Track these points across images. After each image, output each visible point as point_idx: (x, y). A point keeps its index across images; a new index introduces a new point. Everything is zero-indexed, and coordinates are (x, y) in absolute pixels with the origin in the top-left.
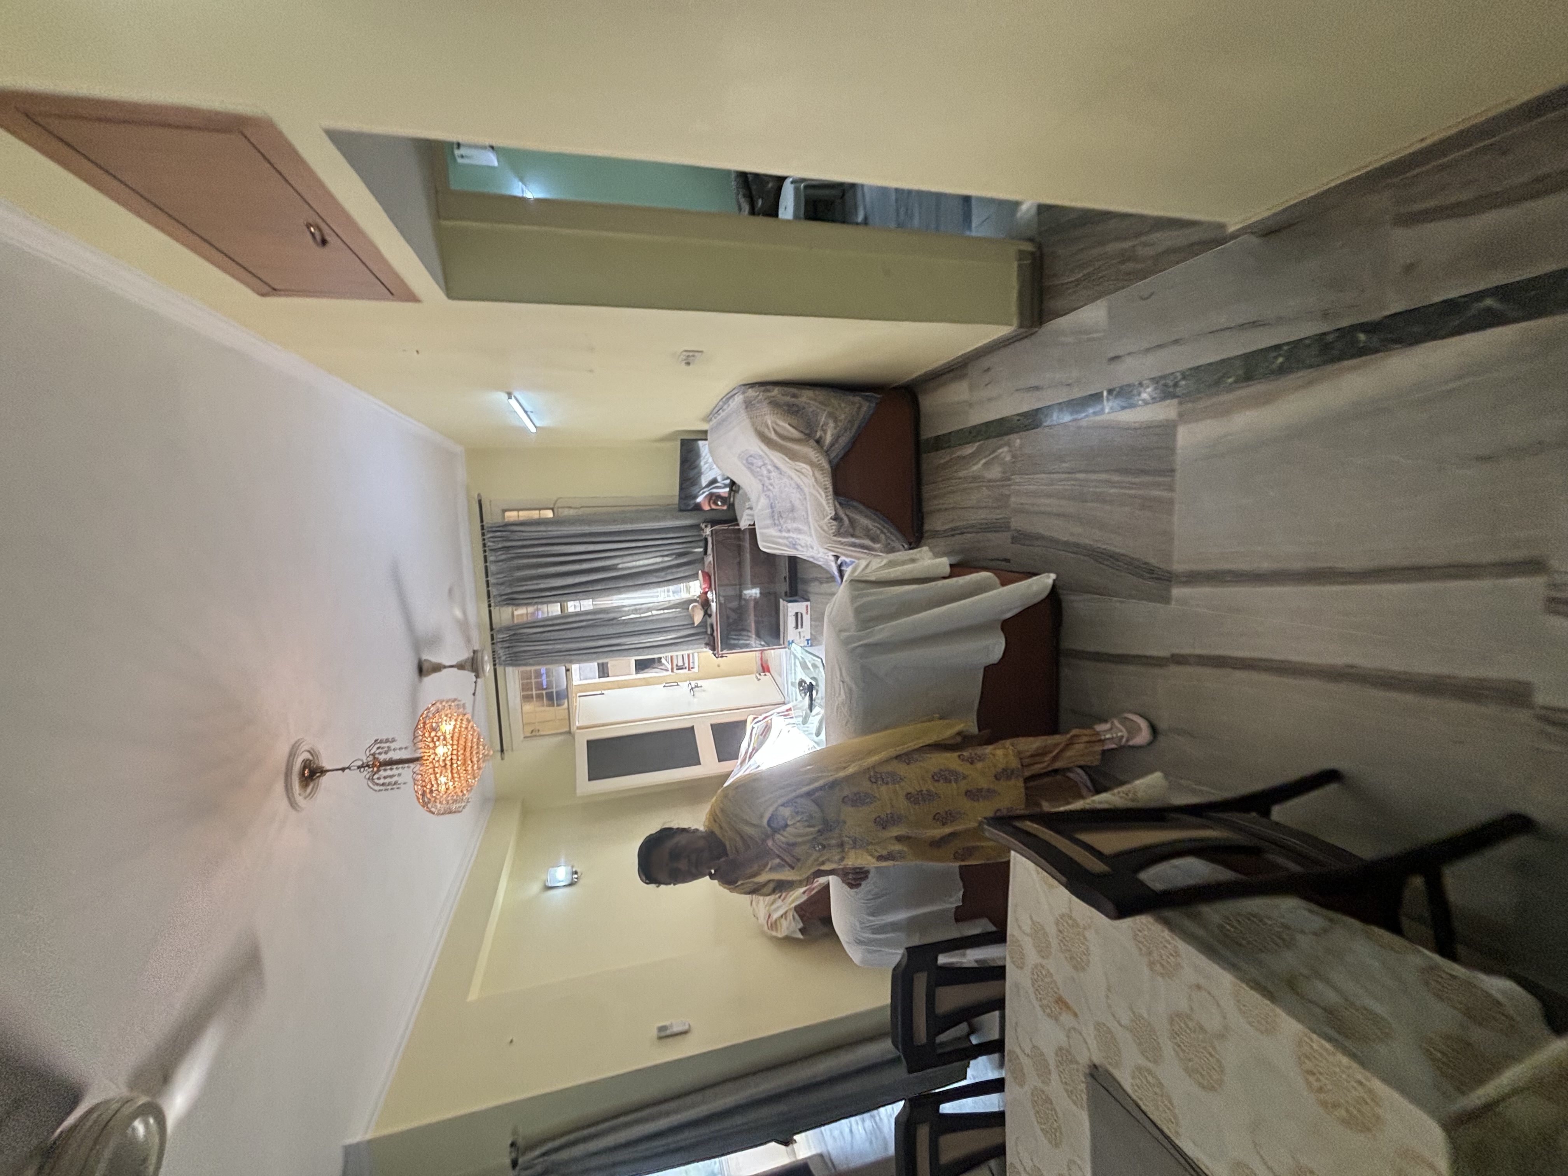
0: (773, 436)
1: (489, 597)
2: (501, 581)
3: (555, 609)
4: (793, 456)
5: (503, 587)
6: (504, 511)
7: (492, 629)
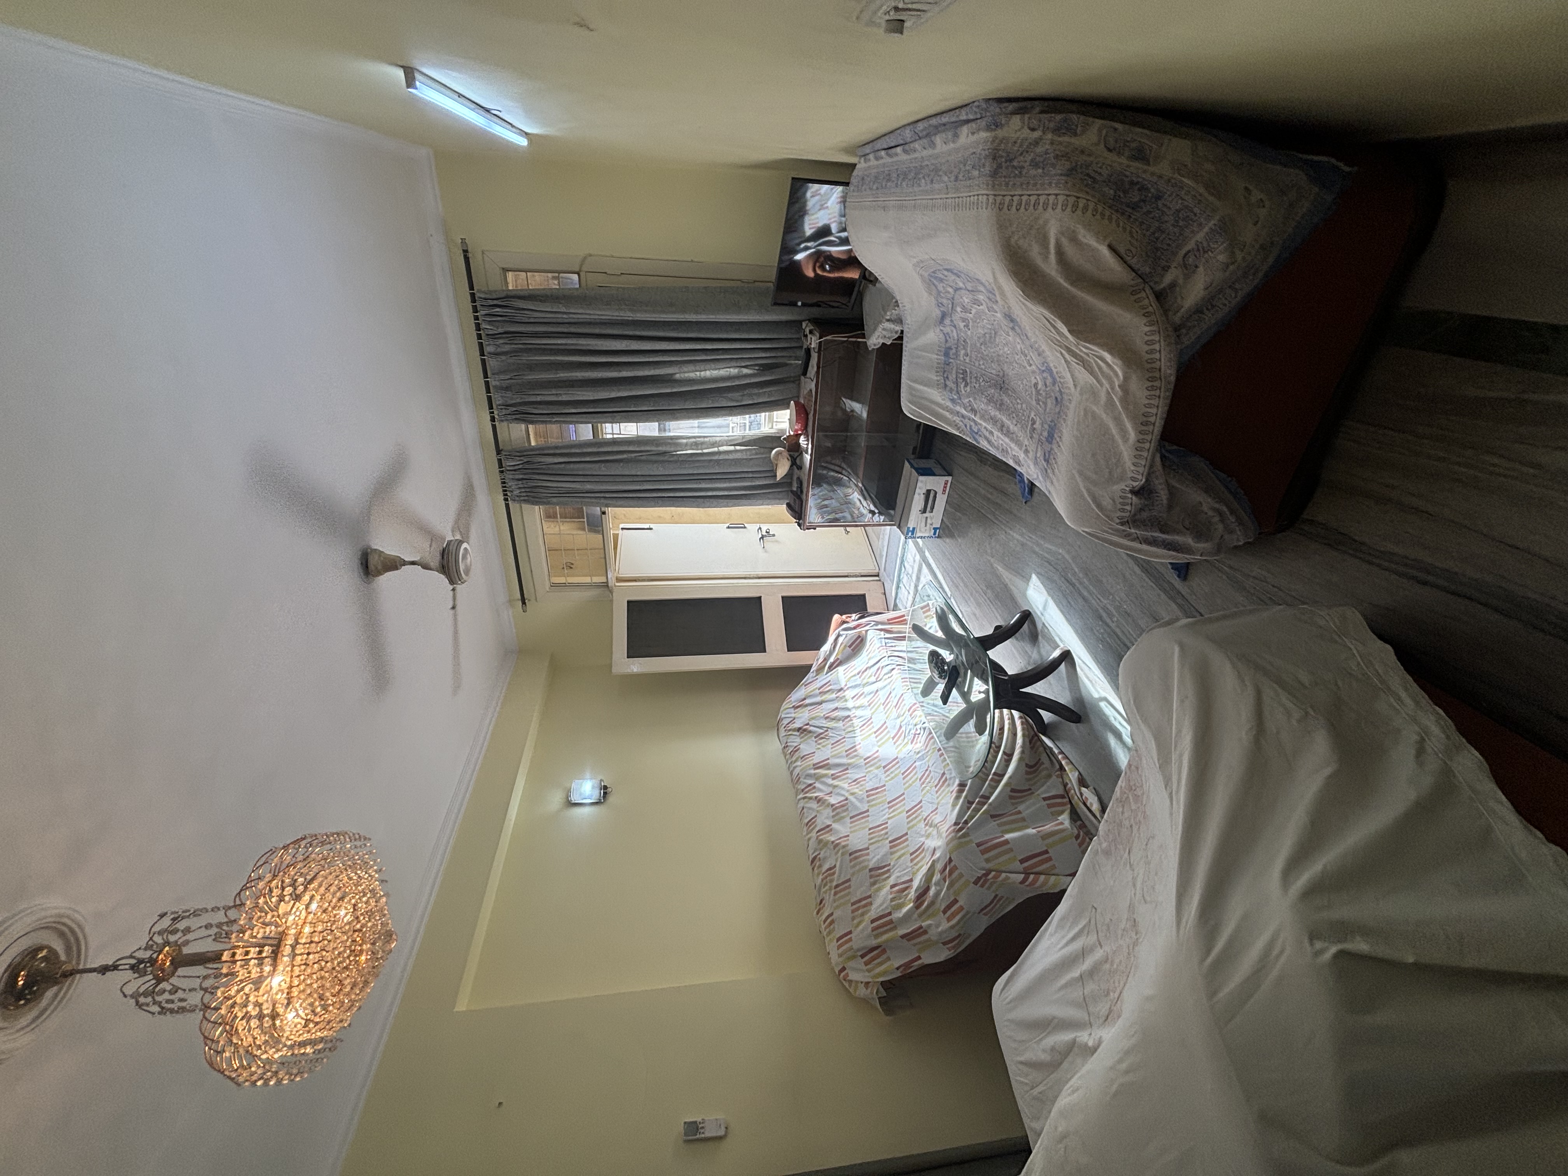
1: (490, 404)
3: (584, 432)
6: (504, 272)
7: (499, 451)
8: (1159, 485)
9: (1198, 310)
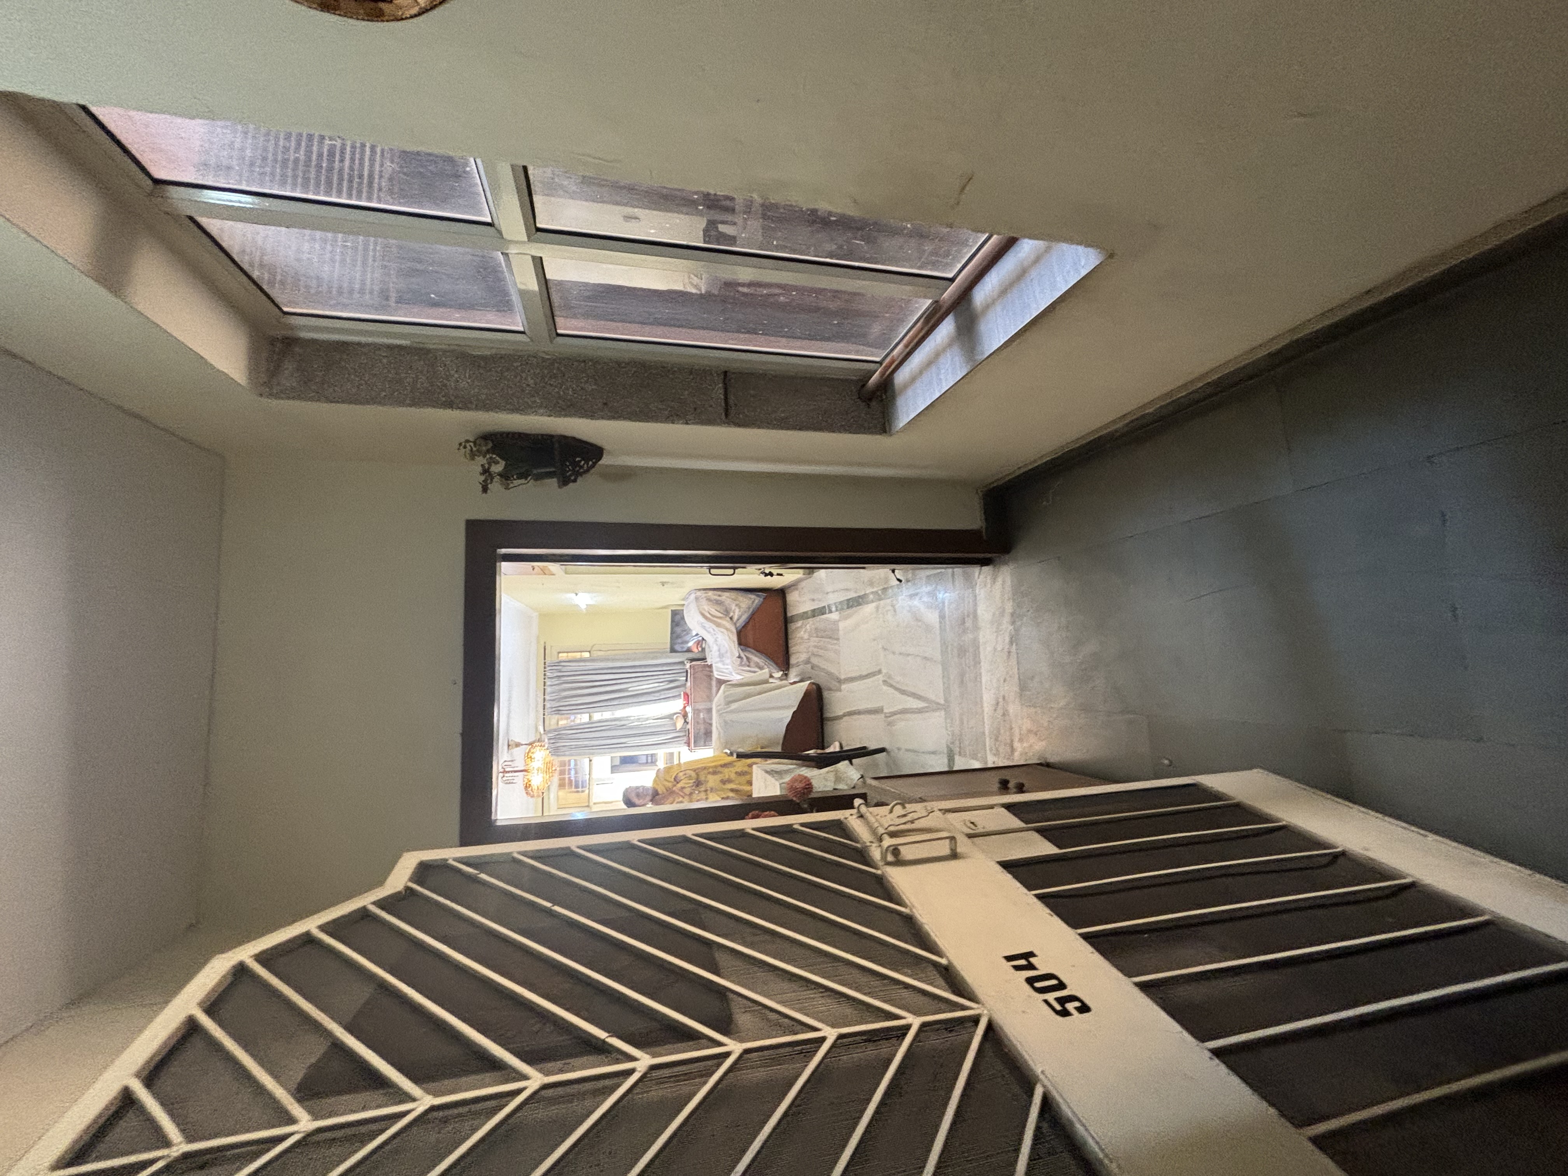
0: (709, 616)
1: (544, 709)
2: (552, 698)
4: (718, 625)
5: (554, 702)
6: (559, 653)
7: (544, 730)
8: (742, 655)
9: (738, 620)
